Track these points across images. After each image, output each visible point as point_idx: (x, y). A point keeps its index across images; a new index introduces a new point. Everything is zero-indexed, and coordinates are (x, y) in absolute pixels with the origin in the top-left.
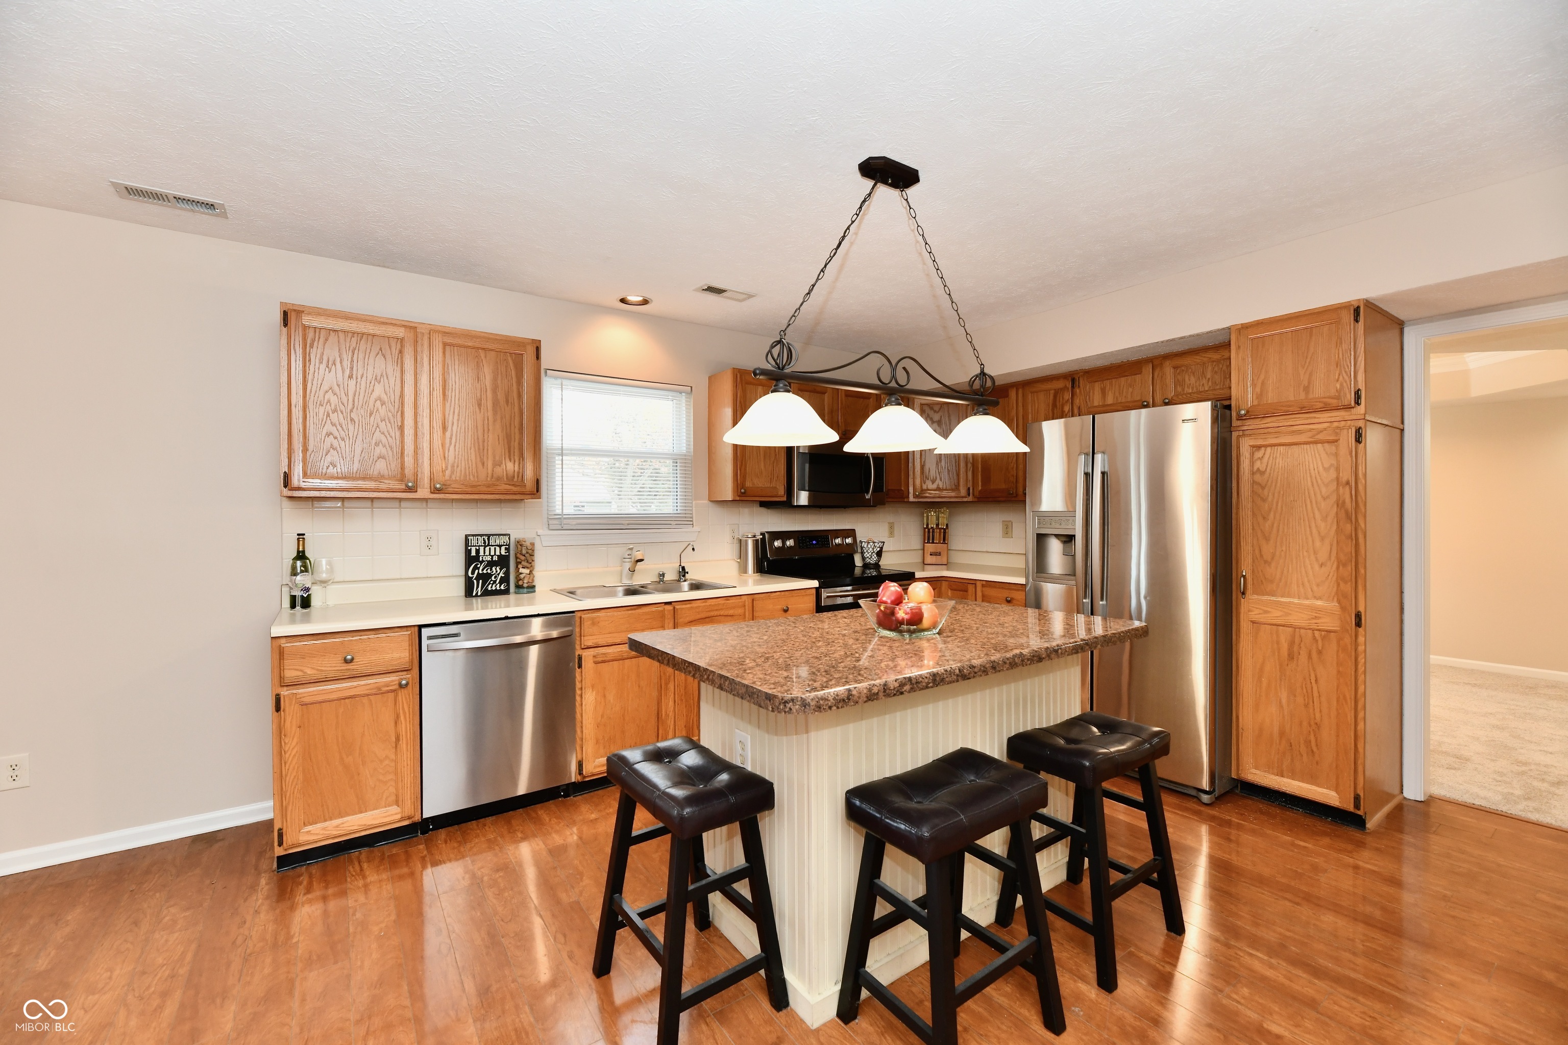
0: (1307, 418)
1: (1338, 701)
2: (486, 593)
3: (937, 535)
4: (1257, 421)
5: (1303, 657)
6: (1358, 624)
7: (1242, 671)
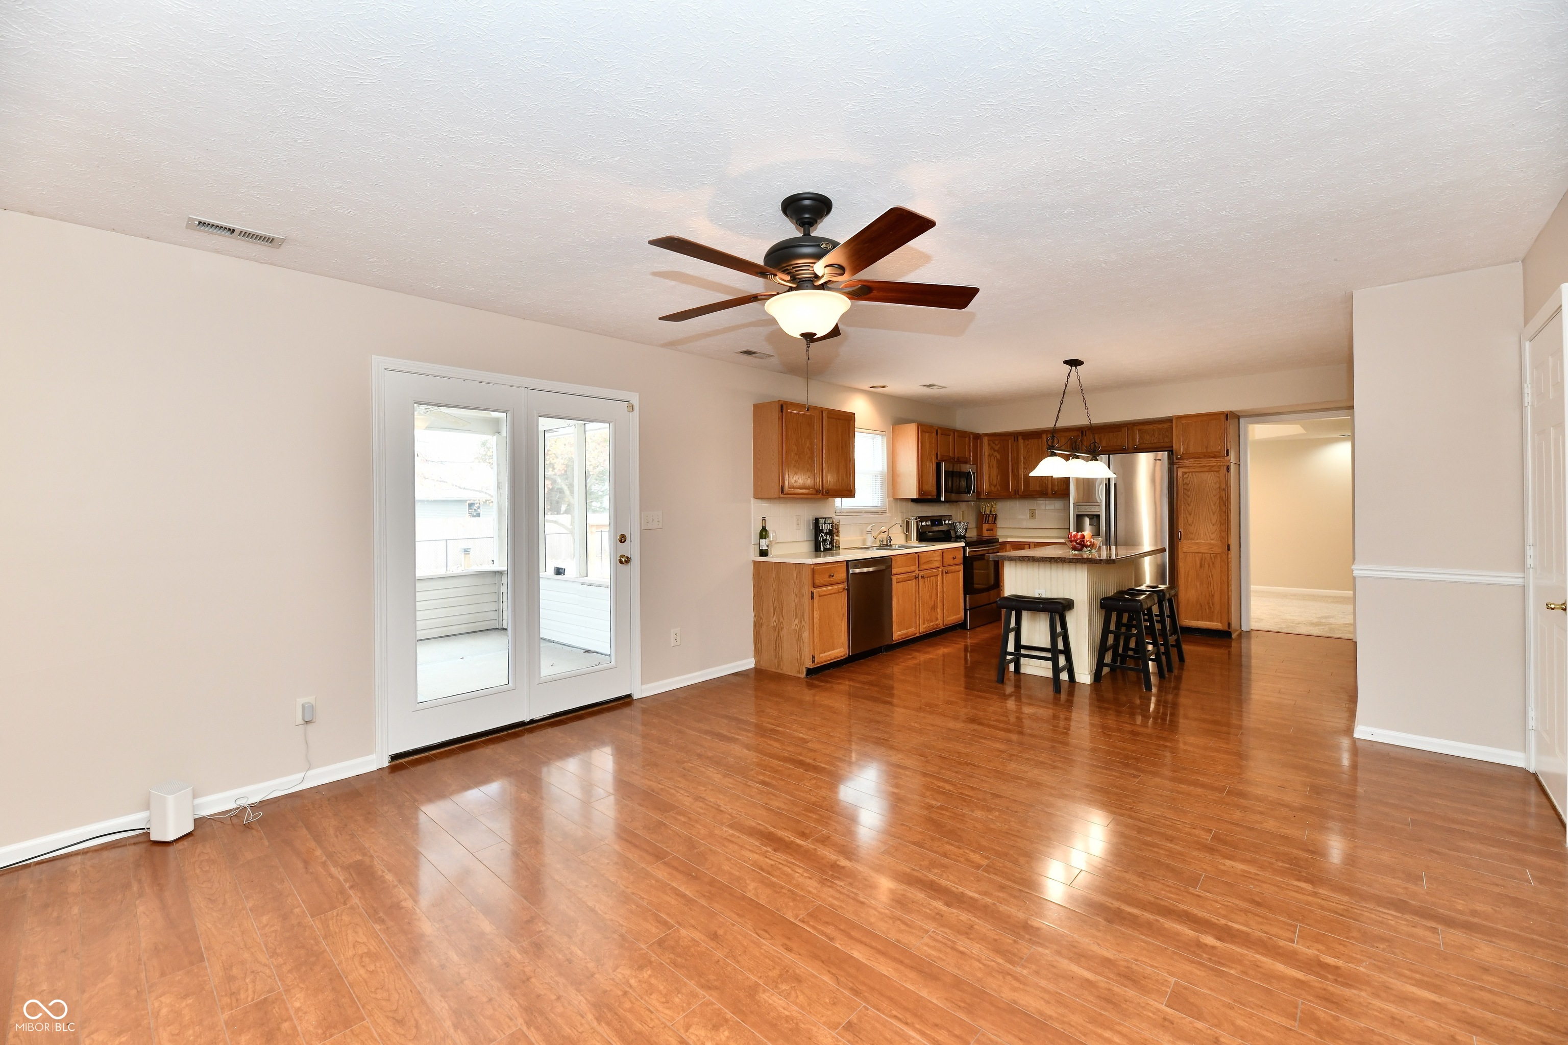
0: (1207, 461)
1: (1221, 583)
2: (826, 550)
3: (991, 518)
4: (1185, 461)
5: (1206, 565)
6: (1229, 549)
7: (1180, 576)
